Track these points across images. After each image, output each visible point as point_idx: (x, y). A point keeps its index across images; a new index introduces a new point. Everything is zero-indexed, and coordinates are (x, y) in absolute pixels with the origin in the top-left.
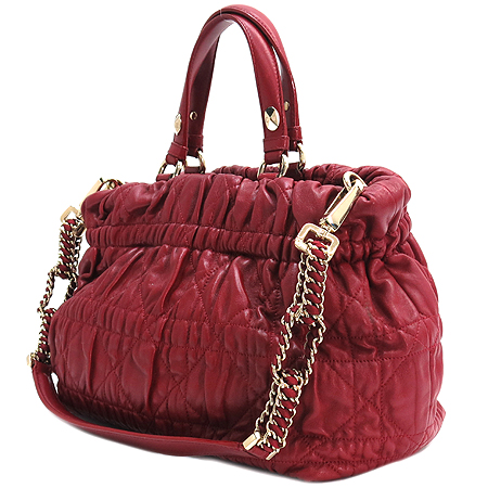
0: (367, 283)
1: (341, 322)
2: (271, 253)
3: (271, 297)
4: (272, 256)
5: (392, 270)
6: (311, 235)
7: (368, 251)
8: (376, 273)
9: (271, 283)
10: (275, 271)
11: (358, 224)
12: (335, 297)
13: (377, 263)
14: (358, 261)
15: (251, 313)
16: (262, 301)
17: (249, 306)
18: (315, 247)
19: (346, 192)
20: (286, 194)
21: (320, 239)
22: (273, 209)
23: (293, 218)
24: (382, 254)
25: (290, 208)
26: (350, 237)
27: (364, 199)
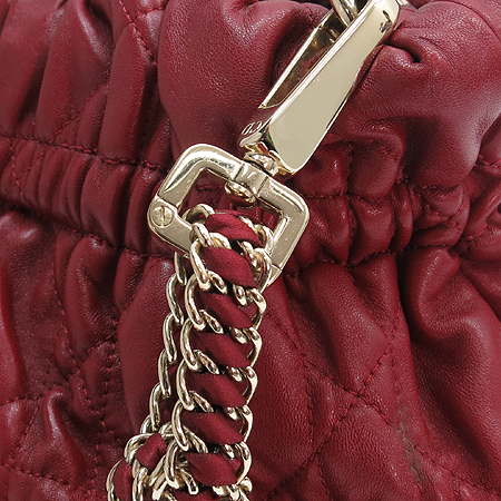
0: (401, 336)
1: (314, 475)
2: (93, 220)
3: (90, 366)
4: (94, 230)
5: (483, 278)
6: (209, 186)
7: (408, 223)
8: (433, 298)
9: (91, 320)
10: (103, 280)
11: (377, 142)
12: (294, 392)
13: (437, 265)
14: (374, 258)
15: (25, 418)
16: (65, 375)
17: (23, 391)
18: (219, 240)
19: (337, 26)
20: (142, 26)
21: (239, 204)
22: (103, 72)
23: (160, 110)
24: (452, 235)
25: (151, 78)
26: (350, 180)
27: (401, 58)
